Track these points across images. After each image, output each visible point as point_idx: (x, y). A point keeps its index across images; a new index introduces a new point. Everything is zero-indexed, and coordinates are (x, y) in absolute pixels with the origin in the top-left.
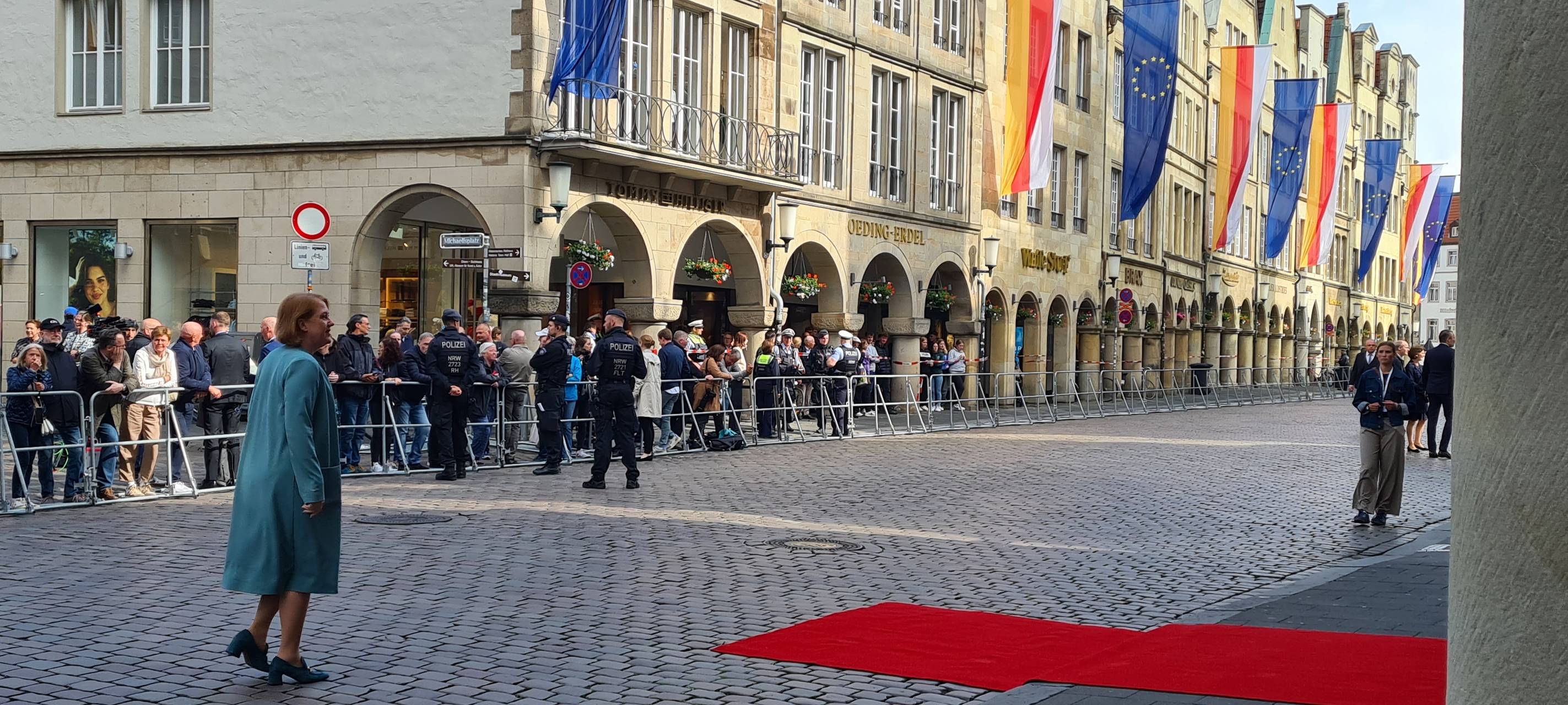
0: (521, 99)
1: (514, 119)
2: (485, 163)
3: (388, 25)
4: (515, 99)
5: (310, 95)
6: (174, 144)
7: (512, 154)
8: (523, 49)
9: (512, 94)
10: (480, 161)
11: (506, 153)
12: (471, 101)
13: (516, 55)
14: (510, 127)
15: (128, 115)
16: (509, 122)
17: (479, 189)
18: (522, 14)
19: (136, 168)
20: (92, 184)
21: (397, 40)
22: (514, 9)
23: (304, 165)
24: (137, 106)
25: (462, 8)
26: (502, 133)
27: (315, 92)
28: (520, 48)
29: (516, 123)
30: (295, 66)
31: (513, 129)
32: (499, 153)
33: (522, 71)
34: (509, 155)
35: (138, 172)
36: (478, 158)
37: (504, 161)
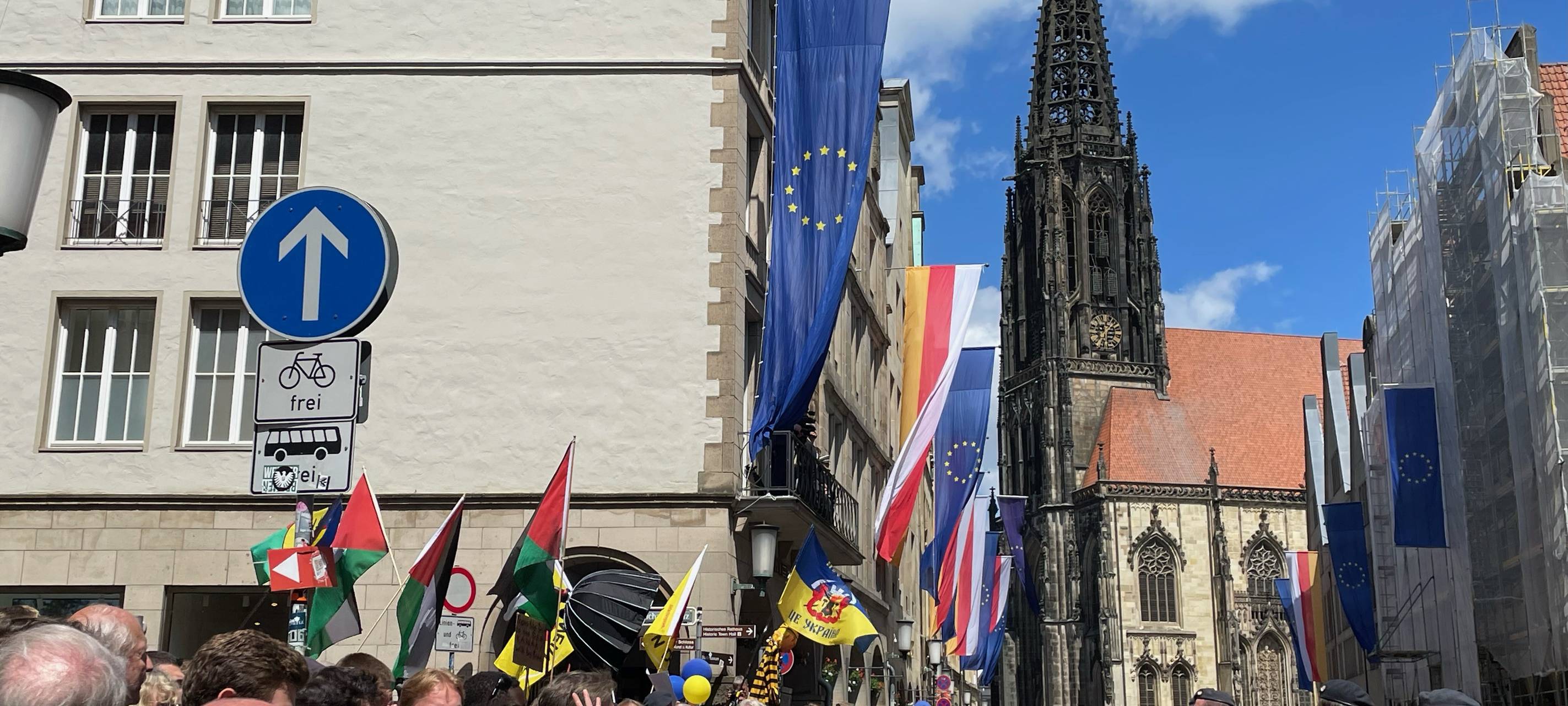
0: (719, 451)
1: (710, 474)
2: (674, 524)
3: (542, 361)
4: (711, 451)
5: (429, 436)
6: (220, 491)
7: (712, 514)
8: (721, 396)
9: (707, 445)
10: (668, 521)
11: (704, 514)
12: (653, 451)
13: (711, 402)
14: (705, 483)
15: (152, 453)
16: (702, 477)
17: (666, 555)
18: (720, 357)
19: (161, 520)
20: (88, 540)
21: (553, 378)
22: (710, 351)
23: (417, 521)
24: (167, 441)
25: (642, 347)
26: (694, 490)
27: (437, 433)
28: (718, 394)
29: (711, 478)
30: (409, 402)
31: (708, 485)
32: (695, 513)
33: (720, 420)
34: (707, 515)
35: (163, 525)
36: (666, 517)
37: (701, 522)
